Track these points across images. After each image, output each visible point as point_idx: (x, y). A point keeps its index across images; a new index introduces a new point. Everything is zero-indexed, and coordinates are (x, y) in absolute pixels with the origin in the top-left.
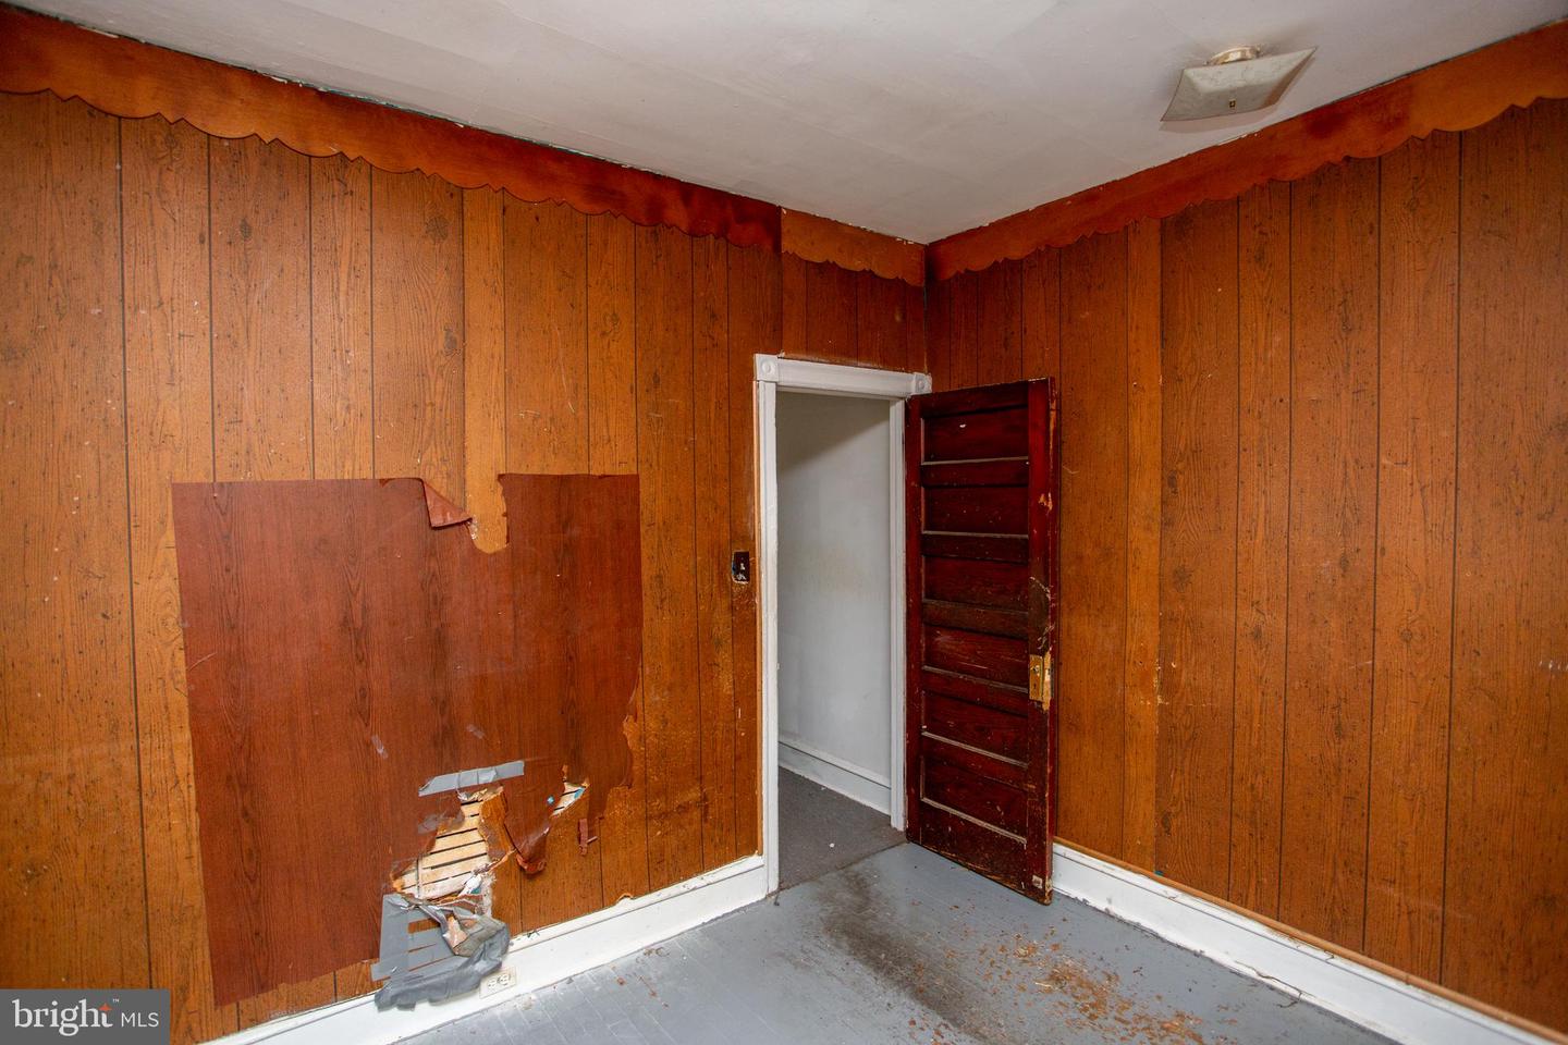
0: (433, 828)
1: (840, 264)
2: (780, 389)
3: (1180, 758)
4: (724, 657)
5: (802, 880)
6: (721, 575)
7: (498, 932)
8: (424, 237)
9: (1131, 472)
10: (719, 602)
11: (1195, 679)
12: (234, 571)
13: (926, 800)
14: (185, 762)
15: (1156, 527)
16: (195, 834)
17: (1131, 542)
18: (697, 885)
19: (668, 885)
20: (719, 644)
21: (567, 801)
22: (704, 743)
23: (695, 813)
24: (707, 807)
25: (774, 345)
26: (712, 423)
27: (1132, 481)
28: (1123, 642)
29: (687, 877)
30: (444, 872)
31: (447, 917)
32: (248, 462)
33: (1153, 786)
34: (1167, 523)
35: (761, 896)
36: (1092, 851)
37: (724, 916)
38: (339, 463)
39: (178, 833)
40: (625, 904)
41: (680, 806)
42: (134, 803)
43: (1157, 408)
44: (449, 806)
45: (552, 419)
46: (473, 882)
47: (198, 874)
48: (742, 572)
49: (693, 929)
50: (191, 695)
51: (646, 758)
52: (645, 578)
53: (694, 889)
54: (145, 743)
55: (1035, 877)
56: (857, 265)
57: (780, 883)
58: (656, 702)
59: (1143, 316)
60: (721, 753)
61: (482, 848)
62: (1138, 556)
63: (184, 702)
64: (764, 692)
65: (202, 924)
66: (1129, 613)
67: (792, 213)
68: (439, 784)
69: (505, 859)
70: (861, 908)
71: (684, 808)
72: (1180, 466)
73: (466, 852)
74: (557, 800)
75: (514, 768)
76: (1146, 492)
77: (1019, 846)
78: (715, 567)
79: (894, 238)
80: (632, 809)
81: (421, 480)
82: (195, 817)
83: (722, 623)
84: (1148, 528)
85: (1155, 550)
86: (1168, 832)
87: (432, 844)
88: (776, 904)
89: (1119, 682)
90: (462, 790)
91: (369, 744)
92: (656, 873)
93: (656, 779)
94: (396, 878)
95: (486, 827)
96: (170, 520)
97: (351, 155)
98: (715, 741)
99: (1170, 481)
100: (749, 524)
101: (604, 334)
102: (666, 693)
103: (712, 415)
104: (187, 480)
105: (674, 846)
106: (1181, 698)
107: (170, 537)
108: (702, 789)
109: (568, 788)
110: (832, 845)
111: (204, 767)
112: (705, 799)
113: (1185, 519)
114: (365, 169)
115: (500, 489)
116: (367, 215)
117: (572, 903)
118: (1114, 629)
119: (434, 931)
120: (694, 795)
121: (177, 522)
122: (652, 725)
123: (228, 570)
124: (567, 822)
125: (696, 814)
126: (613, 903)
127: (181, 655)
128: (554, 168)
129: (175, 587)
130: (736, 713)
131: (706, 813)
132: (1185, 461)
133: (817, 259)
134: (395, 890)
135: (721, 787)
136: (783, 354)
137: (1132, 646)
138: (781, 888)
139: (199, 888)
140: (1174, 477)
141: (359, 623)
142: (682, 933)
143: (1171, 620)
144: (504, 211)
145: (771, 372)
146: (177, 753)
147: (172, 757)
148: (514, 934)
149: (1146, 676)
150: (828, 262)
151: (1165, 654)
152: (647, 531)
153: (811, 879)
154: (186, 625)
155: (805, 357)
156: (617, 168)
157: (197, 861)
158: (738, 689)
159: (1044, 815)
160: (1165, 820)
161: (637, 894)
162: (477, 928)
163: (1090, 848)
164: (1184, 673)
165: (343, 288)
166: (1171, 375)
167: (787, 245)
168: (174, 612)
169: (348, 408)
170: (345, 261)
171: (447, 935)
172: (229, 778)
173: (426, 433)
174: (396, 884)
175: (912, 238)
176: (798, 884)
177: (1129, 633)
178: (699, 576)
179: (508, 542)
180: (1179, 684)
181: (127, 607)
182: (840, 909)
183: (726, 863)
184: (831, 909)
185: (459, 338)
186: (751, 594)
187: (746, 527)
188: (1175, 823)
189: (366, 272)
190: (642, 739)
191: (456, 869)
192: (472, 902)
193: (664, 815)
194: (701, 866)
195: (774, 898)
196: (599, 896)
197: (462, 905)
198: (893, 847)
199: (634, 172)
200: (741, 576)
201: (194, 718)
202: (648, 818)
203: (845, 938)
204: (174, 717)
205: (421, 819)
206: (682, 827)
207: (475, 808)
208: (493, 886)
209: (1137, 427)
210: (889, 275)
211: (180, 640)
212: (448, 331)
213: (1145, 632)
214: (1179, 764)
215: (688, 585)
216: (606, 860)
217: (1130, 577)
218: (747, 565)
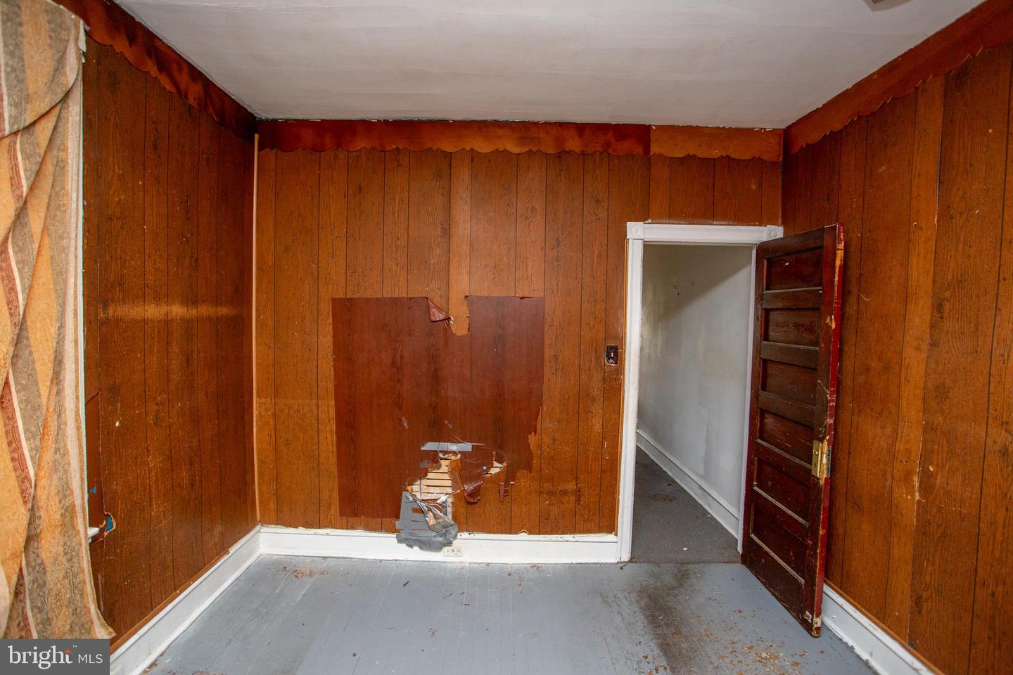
0: (426, 467)
1: (698, 156)
2: (646, 243)
3: (932, 551)
4: (597, 409)
5: (649, 562)
6: (597, 358)
7: (451, 525)
8: (432, 180)
9: (908, 300)
10: (595, 375)
11: (947, 484)
12: (351, 336)
13: (753, 536)
14: (332, 413)
15: (925, 347)
16: (335, 443)
17: (905, 359)
18: (569, 539)
19: (551, 534)
20: (594, 400)
21: (494, 471)
22: (579, 457)
23: (571, 497)
24: (579, 496)
25: (643, 217)
26: (595, 267)
27: (909, 307)
28: (894, 444)
29: (563, 533)
30: (432, 490)
31: (429, 510)
32: (358, 289)
33: (910, 568)
34: (934, 344)
35: (614, 561)
36: (863, 609)
37: (586, 563)
38: (393, 290)
39: (329, 441)
40: (523, 536)
41: (561, 491)
42: (316, 425)
43: (932, 243)
44: (434, 458)
45: (495, 267)
46: (443, 498)
47: (335, 459)
48: (612, 358)
49: (565, 564)
50: (335, 386)
51: (541, 458)
52: (546, 356)
53: (567, 541)
54: (320, 402)
55: (807, 612)
56: (716, 153)
57: (631, 558)
58: (549, 428)
59: (926, 164)
60: (591, 465)
61: (449, 483)
62: (909, 371)
63: (333, 389)
64: (624, 434)
65: (336, 480)
66: (900, 418)
67: (660, 128)
68: (429, 446)
69: (459, 491)
70: (672, 588)
71: (564, 493)
72: (947, 294)
73: (443, 483)
74: (489, 469)
75: (467, 447)
76: (919, 317)
77: (799, 585)
78: (594, 353)
79: (752, 129)
80: (531, 484)
81: (427, 298)
82: (335, 436)
83: (596, 387)
84: (918, 348)
85: (923, 366)
86: (920, 612)
87: (426, 475)
88: (621, 568)
89: (889, 475)
90: (441, 451)
91: (401, 420)
92: (544, 525)
93: (547, 471)
94: (409, 485)
95: (451, 472)
96: (331, 313)
97: (401, 147)
98: (587, 458)
99: (938, 307)
100: (619, 329)
101: (526, 218)
102: (556, 423)
103: (595, 261)
104: (336, 297)
105: (556, 512)
106: (935, 499)
107: (330, 320)
108: (577, 484)
109: (496, 464)
110: (685, 549)
111: (339, 416)
112: (579, 491)
113: (948, 342)
114: (407, 153)
115: (466, 303)
116: (407, 174)
117: (494, 525)
118: (888, 430)
119: (422, 515)
120: (572, 486)
121: (333, 314)
122: (546, 440)
123: (349, 335)
124: (493, 481)
125: (573, 499)
126: (516, 533)
127: (332, 368)
128: (500, 132)
129: (331, 340)
130: (603, 445)
131: (579, 499)
132: (951, 290)
133: (681, 155)
134: (408, 491)
135: (591, 487)
136: (650, 221)
137: (900, 446)
138: (631, 561)
139: (335, 466)
140: (942, 305)
141: (399, 364)
142: (557, 564)
143: (932, 429)
144: (472, 160)
145: (639, 233)
146: (330, 408)
147: (328, 410)
148: (461, 530)
149: (908, 475)
150: (689, 155)
151: (926, 457)
152: (548, 330)
153: (655, 563)
154: (334, 357)
155: (667, 221)
156: (536, 124)
157: (335, 454)
158: (605, 430)
159: (816, 566)
160: (918, 601)
161: (531, 533)
162: (441, 520)
163: (862, 607)
164: (939, 478)
165: (397, 209)
166: (946, 215)
167: (654, 149)
168: (331, 350)
169: (397, 264)
170: (398, 198)
171: (427, 519)
172: (347, 423)
173: (431, 275)
174: (409, 488)
175: (769, 127)
176: (644, 562)
177: (899, 436)
178: (582, 358)
179: (469, 330)
180: (935, 486)
181: (316, 347)
182: (659, 584)
183: (591, 533)
184: (652, 582)
185: (447, 227)
186: (619, 372)
187: (617, 331)
188: (926, 606)
189: (406, 201)
190: (540, 447)
191: (438, 490)
192: (442, 507)
193: (551, 493)
194: (574, 530)
195: (621, 565)
196: (508, 526)
197: (436, 507)
198: (727, 563)
199: (547, 124)
200: (611, 361)
201: (336, 395)
202: (541, 493)
203: (647, 600)
204: (329, 394)
205: (422, 461)
206: (562, 503)
207: (447, 462)
208: (453, 503)
209: (915, 261)
210: (747, 156)
211: (332, 363)
212: (442, 225)
213: (912, 438)
214: (931, 555)
215: (574, 363)
216: (515, 509)
217: (902, 388)
218: (616, 354)
